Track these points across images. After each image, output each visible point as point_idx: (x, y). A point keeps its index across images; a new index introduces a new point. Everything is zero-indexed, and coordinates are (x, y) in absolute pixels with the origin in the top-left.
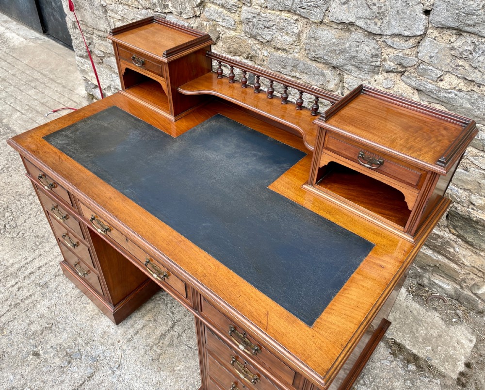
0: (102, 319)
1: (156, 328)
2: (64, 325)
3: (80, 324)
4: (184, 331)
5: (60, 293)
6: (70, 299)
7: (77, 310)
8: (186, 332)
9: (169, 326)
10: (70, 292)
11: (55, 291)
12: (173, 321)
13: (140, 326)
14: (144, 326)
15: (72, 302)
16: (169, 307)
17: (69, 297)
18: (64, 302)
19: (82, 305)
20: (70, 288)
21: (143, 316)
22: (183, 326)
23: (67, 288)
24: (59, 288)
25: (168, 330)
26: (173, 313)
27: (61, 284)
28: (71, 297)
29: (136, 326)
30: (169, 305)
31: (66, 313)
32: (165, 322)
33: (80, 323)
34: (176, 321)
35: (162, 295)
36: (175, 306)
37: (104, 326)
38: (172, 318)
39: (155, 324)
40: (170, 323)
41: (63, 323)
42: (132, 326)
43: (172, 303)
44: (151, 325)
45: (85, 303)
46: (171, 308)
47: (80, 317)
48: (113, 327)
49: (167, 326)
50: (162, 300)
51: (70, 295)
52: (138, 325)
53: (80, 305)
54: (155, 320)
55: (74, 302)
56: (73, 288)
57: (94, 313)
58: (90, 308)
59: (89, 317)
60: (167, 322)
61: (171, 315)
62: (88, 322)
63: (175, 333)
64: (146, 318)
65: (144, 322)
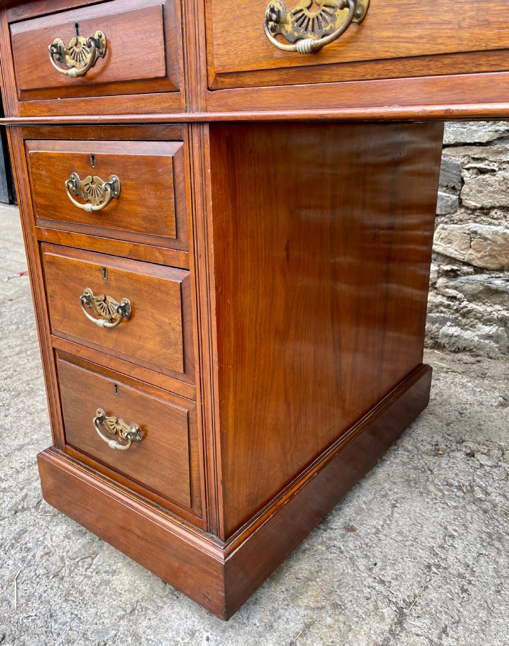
0: (166, 612)
1: (350, 629)
2: (43, 637)
3: (98, 632)
4: (444, 631)
5: (29, 550)
6: (58, 564)
7: (81, 593)
8: (451, 633)
9: (389, 621)
10: (58, 546)
11: (12, 546)
12: (396, 604)
13: (295, 626)
14: (308, 626)
15: (65, 572)
16: (362, 568)
17: (55, 558)
18: (41, 571)
19: (97, 578)
20: (58, 536)
21: (295, 597)
22: (435, 619)
23: (47, 536)
24: (26, 537)
25: (391, 631)
26: (382, 582)
27: (31, 528)
28: (62, 559)
29: (280, 625)
30: (362, 563)
31: (49, 602)
32: (371, 607)
33: (95, 627)
34: (401, 604)
35: (330, 539)
36: (379, 564)
37: (178, 633)
38: (387, 597)
39: (341, 618)
40: (388, 612)
41: (39, 631)
42: (270, 627)
43: (366, 556)
44: (329, 621)
45: (106, 572)
46: (370, 570)
47: (93, 610)
48: (205, 635)
49: (382, 618)
50: (334, 550)
51: (59, 552)
52: (287, 622)
53: (90, 577)
54: (335, 606)
55: (71, 572)
56: (67, 537)
57: (139, 596)
58: (121, 584)
59: (125, 611)
60: (376, 608)
61: (379, 587)
62: (122, 622)
63: (417, 639)
64: (305, 601)
65: (302, 612)
